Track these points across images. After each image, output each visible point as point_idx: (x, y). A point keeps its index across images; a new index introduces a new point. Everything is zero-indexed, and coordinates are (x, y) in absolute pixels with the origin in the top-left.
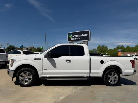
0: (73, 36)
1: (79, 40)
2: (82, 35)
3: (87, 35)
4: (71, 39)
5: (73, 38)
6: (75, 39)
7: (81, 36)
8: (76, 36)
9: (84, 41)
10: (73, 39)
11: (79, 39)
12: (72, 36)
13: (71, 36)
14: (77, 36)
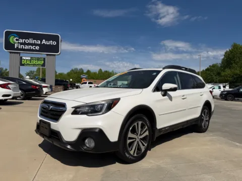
0: (21, 41)
1: (36, 51)
2: (44, 42)
3: (55, 43)
4: (14, 45)
5: (21, 44)
6: (27, 47)
7: (41, 42)
8: (27, 41)
9: (47, 55)
10: (21, 47)
11: (37, 48)
12: (17, 40)
13: (13, 40)
14: (31, 41)
